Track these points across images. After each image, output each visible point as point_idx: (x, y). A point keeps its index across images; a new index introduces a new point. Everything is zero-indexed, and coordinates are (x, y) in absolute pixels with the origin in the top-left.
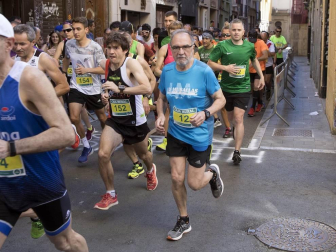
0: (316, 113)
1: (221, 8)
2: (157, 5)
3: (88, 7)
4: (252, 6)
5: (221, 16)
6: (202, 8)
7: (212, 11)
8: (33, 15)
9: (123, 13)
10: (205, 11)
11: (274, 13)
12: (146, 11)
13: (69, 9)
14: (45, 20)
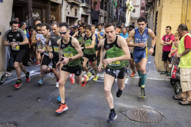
0: (150, 62)
1: (109, 16)
2: (82, 15)
3: (52, 15)
4: (122, 15)
5: (109, 20)
6: (101, 16)
7: (105, 18)
8: (28, 18)
9: (67, 17)
10: (102, 17)
11: (131, 18)
12: (77, 17)
13: (44, 15)
14: (33, 20)
